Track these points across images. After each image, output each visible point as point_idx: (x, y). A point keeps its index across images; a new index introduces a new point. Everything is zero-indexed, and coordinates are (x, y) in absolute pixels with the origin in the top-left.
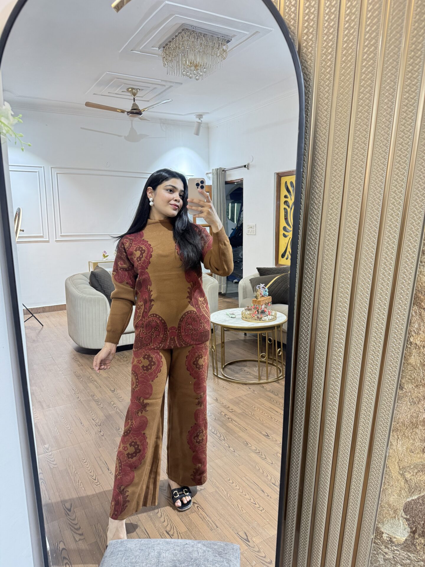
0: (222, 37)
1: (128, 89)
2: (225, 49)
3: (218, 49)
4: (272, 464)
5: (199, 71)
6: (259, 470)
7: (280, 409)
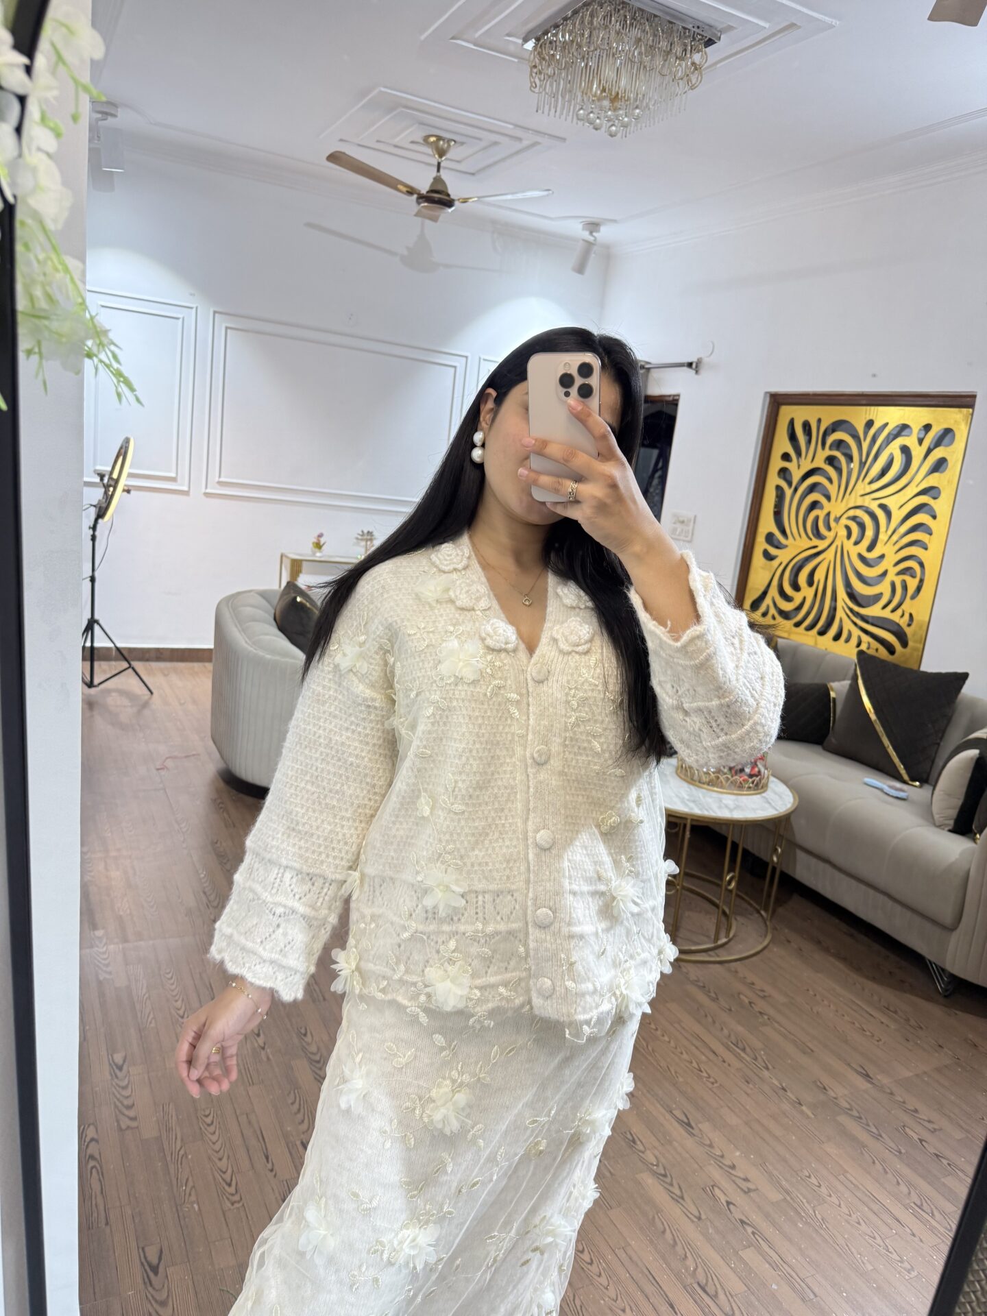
0: (696, 30)
1: (426, 138)
2: (697, 62)
3: (681, 59)
4: (699, 1218)
5: (621, 112)
6: (664, 1232)
7: (722, 1044)
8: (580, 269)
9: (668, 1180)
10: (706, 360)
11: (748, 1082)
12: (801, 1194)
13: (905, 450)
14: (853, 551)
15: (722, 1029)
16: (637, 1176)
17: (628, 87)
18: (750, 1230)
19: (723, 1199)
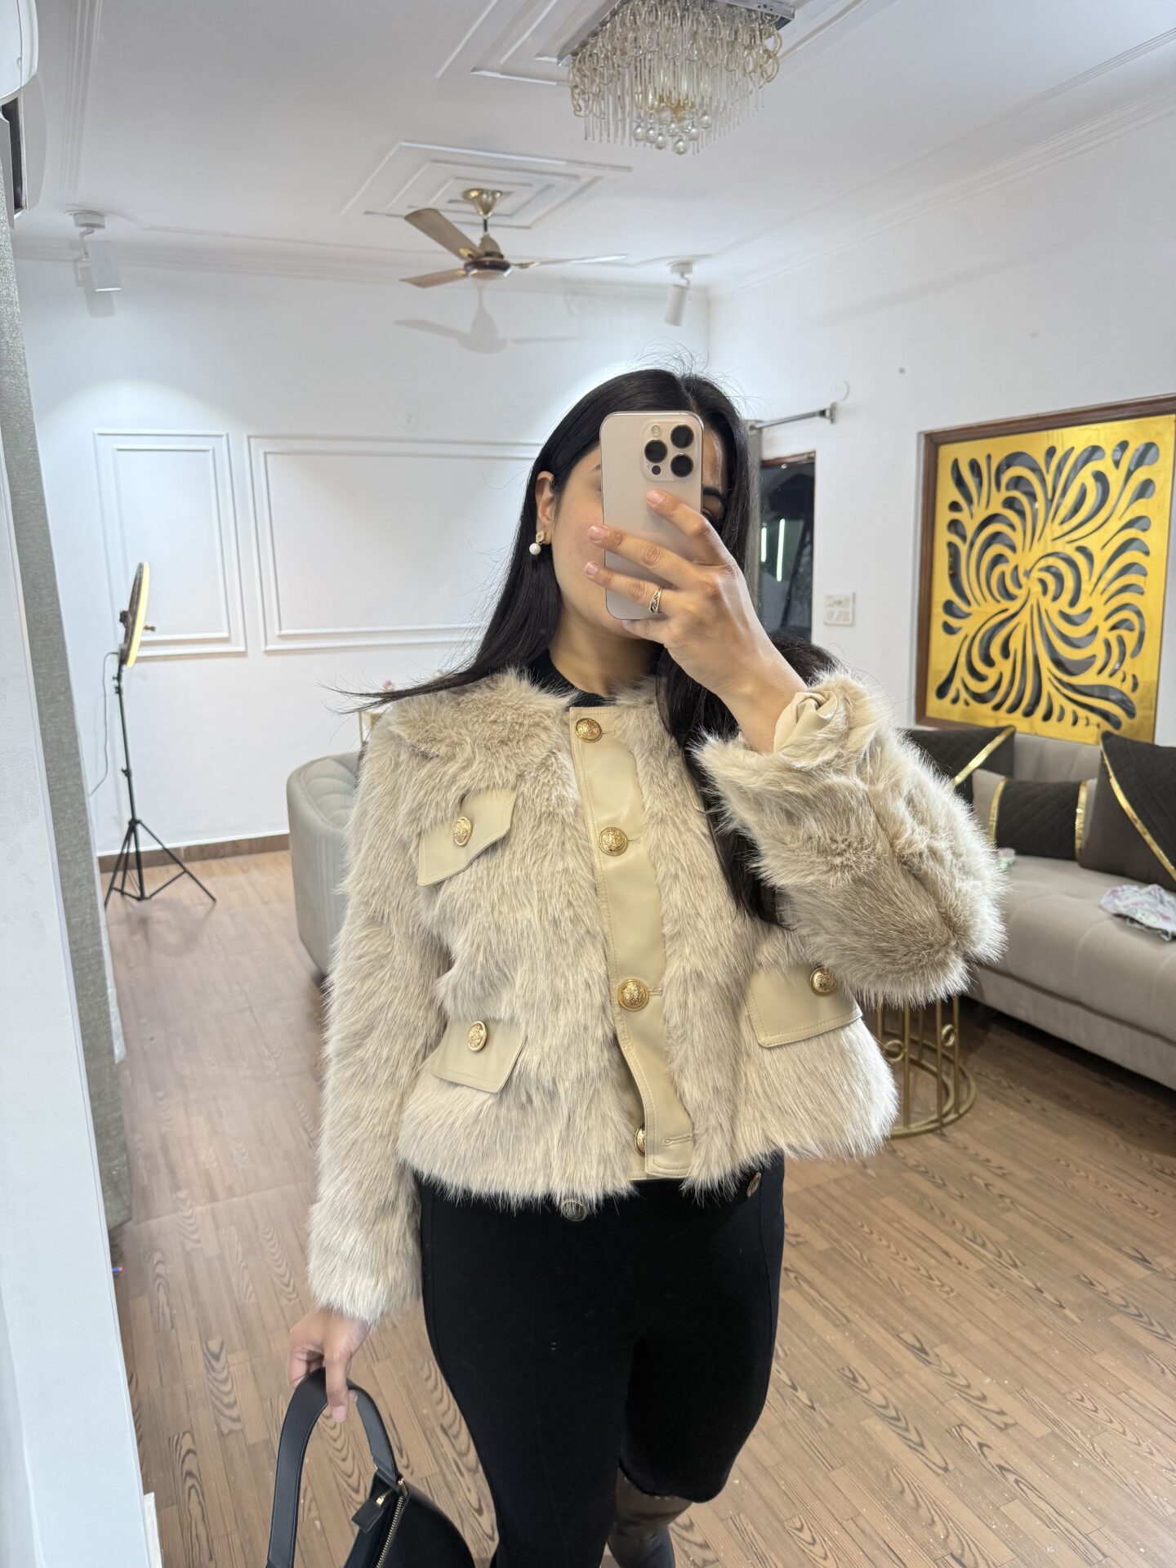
0: (762, 9)
1: (466, 194)
2: (771, 48)
3: (750, 47)
4: (946, 1470)
5: (686, 122)
6: (902, 1492)
7: (956, 1241)
8: (675, 320)
9: (902, 1424)
10: (841, 405)
11: (992, 1286)
12: (1073, 1423)
13: (1100, 477)
14: (1053, 608)
15: (954, 1223)
16: (862, 1423)
17: (691, 93)
18: (1011, 1478)
19: (974, 1441)
